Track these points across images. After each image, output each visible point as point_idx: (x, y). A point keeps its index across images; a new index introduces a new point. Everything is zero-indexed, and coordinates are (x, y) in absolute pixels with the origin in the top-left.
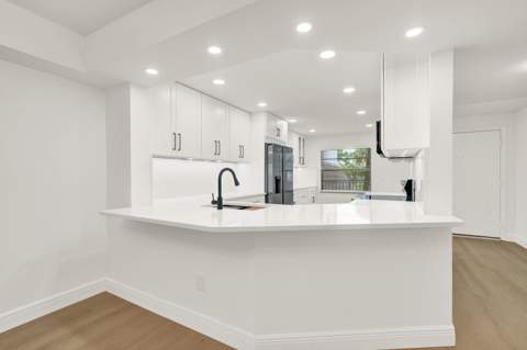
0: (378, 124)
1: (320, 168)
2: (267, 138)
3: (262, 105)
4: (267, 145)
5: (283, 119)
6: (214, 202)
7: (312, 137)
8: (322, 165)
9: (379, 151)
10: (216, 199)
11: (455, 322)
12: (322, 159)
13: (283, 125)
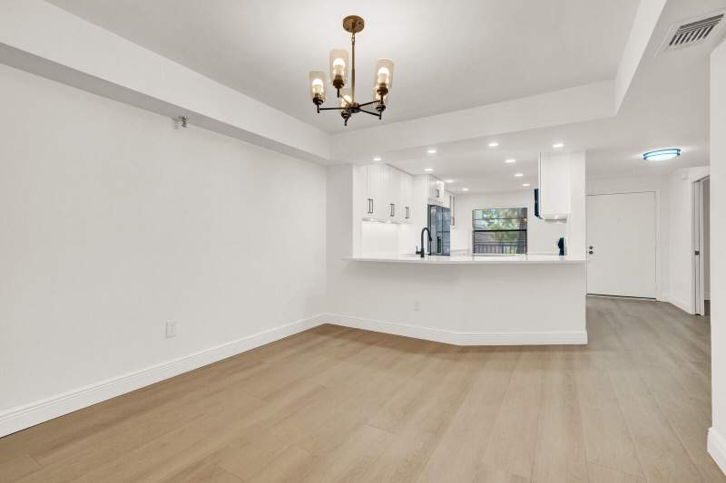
0: (536, 192)
1: (472, 229)
2: (430, 199)
3: (429, 170)
4: (430, 207)
5: (440, 180)
6: (417, 253)
7: (463, 194)
8: (474, 226)
9: (537, 214)
10: (419, 250)
11: (588, 327)
12: (474, 220)
13: (441, 184)
